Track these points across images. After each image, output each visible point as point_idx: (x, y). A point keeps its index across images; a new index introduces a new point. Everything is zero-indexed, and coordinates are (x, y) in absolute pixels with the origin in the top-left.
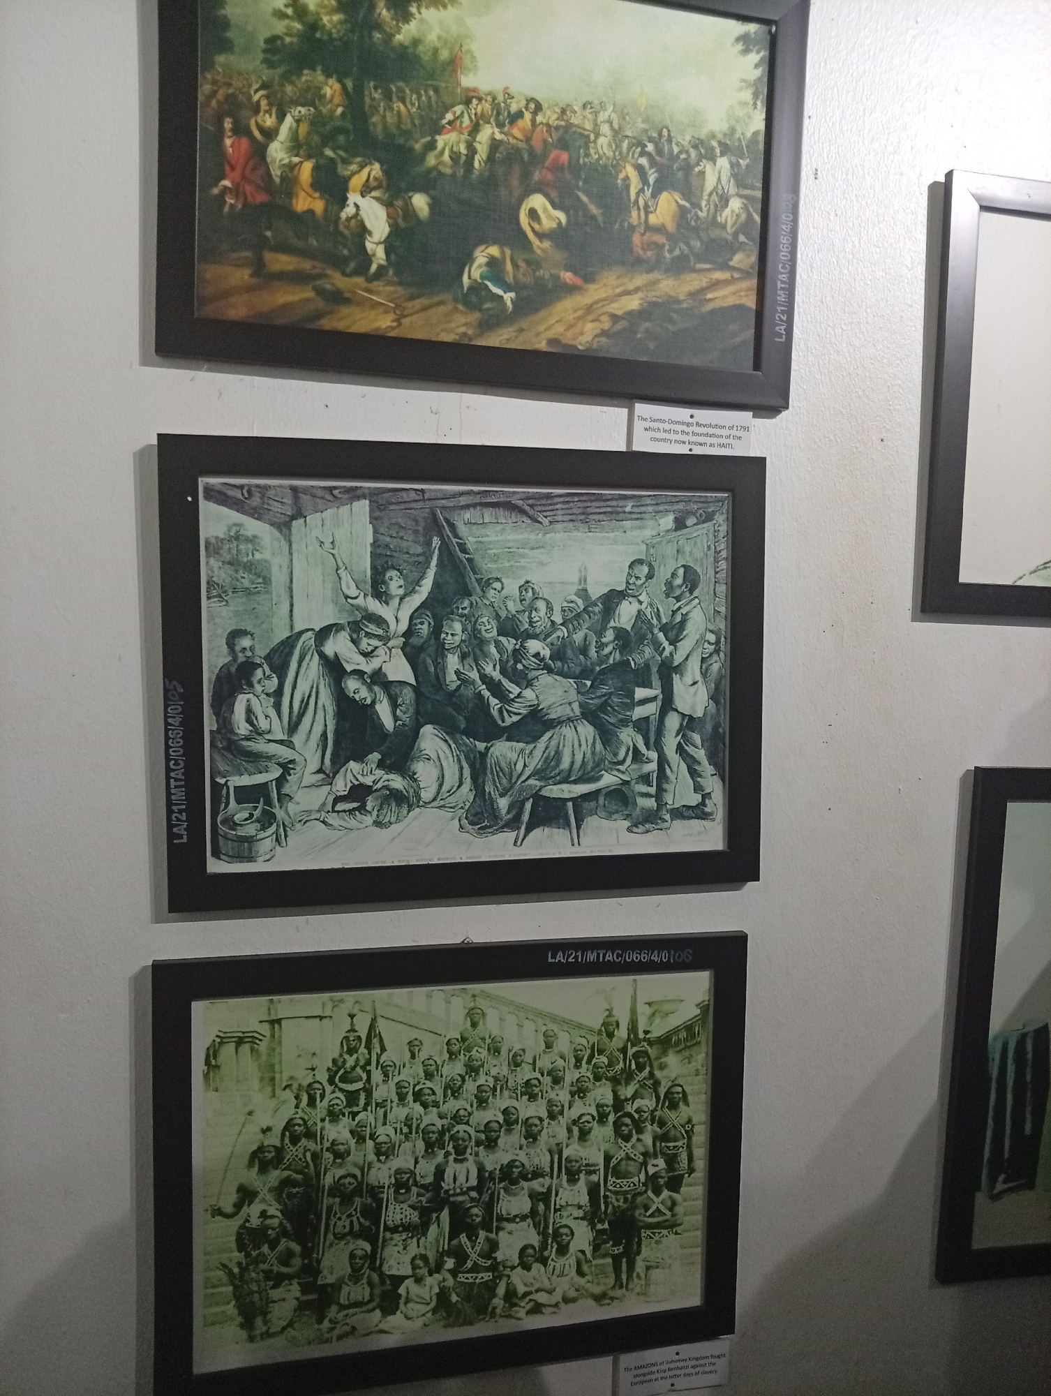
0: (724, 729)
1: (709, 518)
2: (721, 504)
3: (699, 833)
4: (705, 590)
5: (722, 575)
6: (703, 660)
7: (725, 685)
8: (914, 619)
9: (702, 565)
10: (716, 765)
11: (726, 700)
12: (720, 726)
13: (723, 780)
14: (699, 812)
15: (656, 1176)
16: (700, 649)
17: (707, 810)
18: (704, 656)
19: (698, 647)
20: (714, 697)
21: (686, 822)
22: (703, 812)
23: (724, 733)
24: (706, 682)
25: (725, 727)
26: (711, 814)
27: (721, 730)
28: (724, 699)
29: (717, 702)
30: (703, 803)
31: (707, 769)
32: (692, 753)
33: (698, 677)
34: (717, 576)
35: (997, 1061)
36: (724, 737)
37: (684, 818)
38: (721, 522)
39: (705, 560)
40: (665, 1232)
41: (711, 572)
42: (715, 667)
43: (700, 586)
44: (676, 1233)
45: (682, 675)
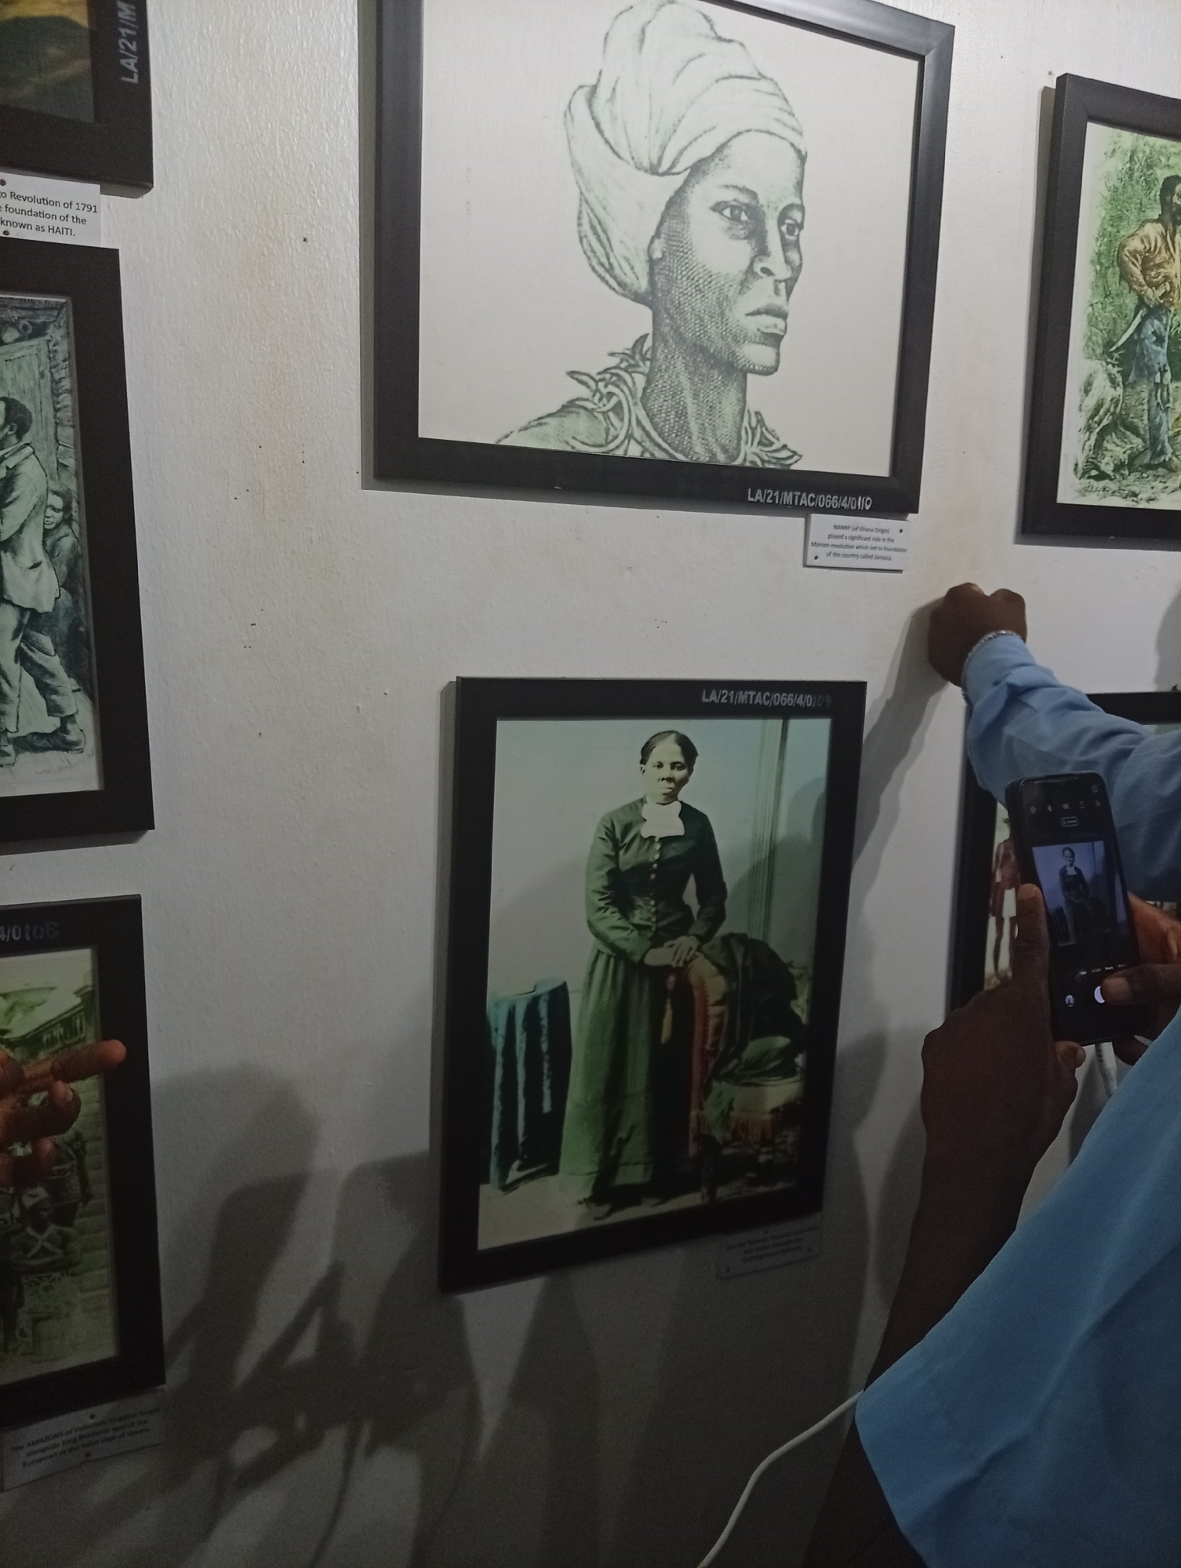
0: (87, 628)
1: (39, 331)
2: (55, 313)
3: (60, 769)
4: (41, 434)
5: (66, 415)
6: (46, 533)
7: (83, 569)
8: (366, 486)
9: (33, 399)
10: (79, 678)
11: (86, 588)
12: (80, 624)
13: (92, 697)
14: (58, 741)
15: (36, 1208)
16: (40, 518)
17: (70, 738)
18: (47, 527)
19: (37, 514)
20: (69, 583)
21: (40, 756)
22: (64, 741)
23: (88, 632)
24: (53, 565)
25: (87, 625)
26: (76, 743)
27: (82, 629)
28: (84, 587)
29: (73, 592)
30: (63, 729)
31: (66, 683)
32: (41, 662)
33: (41, 556)
34: (58, 415)
35: (502, 1031)
36: (88, 637)
37: (35, 749)
38: (59, 339)
39: (37, 392)
40: (57, 1275)
41: (48, 410)
42: (67, 543)
43: (33, 429)
44: (73, 1275)
45: (15, 553)
